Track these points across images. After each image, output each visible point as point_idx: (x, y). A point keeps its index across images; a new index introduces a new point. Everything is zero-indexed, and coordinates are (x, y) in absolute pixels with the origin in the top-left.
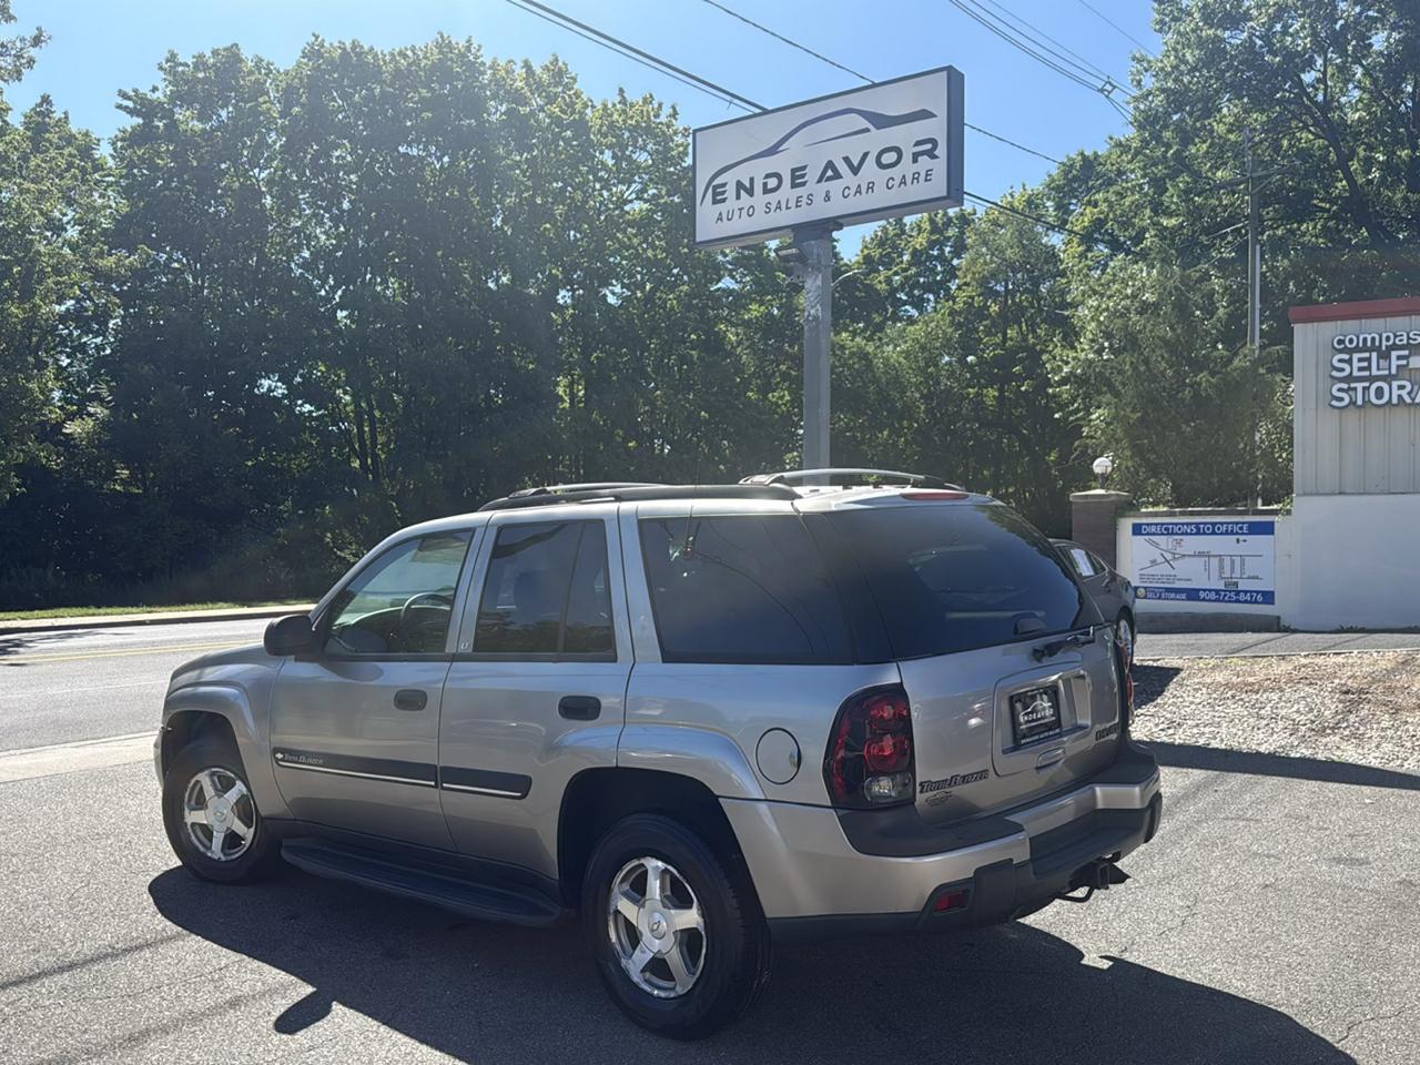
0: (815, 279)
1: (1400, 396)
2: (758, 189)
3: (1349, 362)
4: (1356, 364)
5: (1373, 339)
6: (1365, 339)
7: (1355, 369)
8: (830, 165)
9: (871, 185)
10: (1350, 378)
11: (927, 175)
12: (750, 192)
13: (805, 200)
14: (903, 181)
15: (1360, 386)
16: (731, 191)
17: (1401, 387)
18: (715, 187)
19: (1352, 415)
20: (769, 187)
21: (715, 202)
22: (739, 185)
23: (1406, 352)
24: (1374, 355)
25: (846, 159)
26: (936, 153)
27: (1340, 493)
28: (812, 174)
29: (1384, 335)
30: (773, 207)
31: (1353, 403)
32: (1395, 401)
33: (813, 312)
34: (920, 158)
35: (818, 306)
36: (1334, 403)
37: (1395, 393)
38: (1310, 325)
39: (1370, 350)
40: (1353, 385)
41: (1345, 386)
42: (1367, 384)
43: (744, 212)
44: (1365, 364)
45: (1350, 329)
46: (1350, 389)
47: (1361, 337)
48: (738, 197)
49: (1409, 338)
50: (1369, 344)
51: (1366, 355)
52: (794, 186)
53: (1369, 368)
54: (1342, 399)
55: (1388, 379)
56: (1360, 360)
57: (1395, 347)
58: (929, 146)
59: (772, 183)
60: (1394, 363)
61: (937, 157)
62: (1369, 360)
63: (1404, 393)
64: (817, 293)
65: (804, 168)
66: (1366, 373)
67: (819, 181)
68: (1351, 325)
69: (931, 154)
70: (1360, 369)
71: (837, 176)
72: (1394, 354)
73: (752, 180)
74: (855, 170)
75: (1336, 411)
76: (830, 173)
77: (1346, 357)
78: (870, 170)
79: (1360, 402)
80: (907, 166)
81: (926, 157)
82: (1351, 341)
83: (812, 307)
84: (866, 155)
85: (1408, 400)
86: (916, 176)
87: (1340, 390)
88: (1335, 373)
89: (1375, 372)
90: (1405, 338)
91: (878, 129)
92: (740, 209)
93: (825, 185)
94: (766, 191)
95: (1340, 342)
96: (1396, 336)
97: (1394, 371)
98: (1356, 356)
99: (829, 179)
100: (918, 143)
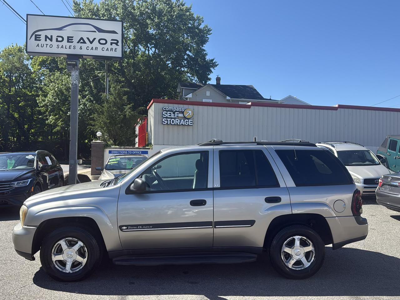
0: (75, 72)
1: (177, 123)
2: (54, 39)
3: (167, 113)
4: (168, 114)
5: (172, 109)
6: (170, 109)
7: (168, 116)
8: (82, 38)
9: (96, 48)
10: (167, 118)
11: (115, 50)
12: (51, 40)
13: (72, 47)
14: (107, 49)
15: (169, 119)
16: (43, 38)
17: (177, 121)
18: (36, 35)
19: (166, 126)
20: (58, 40)
21: (36, 40)
22: (46, 37)
23: (178, 113)
24: (172, 113)
25: (88, 39)
26: (118, 44)
27: (163, 145)
28: (76, 40)
29: (174, 108)
30: (60, 47)
31: (167, 124)
32: (176, 124)
33: (74, 82)
34: (113, 44)
35: (77, 81)
36: (163, 123)
37: (176, 122)
38: (157, 103)
39: (171, 111)
40: (167, 119)
41: (166, 119)
42: (170, 119)
43: (48, 46)
44: (170, 114)
46: (167, 120)
47: (169, 108)
48: (46, 40)
49: (179, 110)
50: (171, 110)
51: (170, 112)
52: (68, 42)
53: (171, 116)
54: (165, 122)
55: (175, 118)
56: (169, 113)
57: (176, 111)
58: (116, 42)
59: (60, 39)
60: (176, 115)
61: (118, 45)
62: (171, 113)
63: (178, 122)
64: (76, 77)
65: (73, 37)
66: (170, 117)
67: (78, 42)
68: (166, 105)
69: (117, 44)
70: (169, 116)
71: (84, 42)
72: (176, 113)
73: (52, 36)
74: (91, 43)
75: (163, 125)
76: (82, 41)
77: (166, 112)
78: (96, 43)
79: (169, 123)
80: (108, 45)
81: (115, 44)
82: (167, 109)
83: (74, 81)
84: (94, 39)
85: (179, 124)
86: (112, 49)
87: (165, 120)
88: (163, 116)
89: (172, 117)
90: (178, 109)
91: (99, 32)
92: (47, 45)
93: (80, 45)
94: (57, 41)
95: (165, 109)
96: (176, 109)
97: (176, 117)
98: (168, 112)
99: (81, 43)
100: (112, 40)
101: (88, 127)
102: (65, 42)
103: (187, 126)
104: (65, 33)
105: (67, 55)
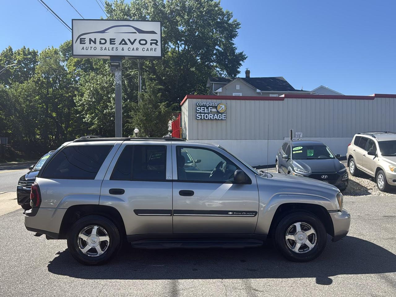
0: (118, 73)
1: (211, 118)
2: (98, 42)
3: (200, 109)
4: (202, 110)
5: (205, 104)
6: (204, 104)
7: (202, 111)
8: (123, 40)
9: (137, 49)
10: (200, 113)
11: (155, 50)
12: (95, 42)
13: (115, 49)
14: (148, 50)
15: (203, 115)
16: (87, 41)
17: (211, 116)
18: (81, 39)
19: (200, 121)
20: (102, 42)
21: (81, 43)
22: (90, 40)
23: (212, 108)
24: (205, 108)
25: (129, 40)
26: (157, 44)
27: (198, 139)
28: (118, 42)
29: (207, 103)
30: (103, 49)
31: (201, 119)
32: (210, 118)
33: (118, 82)
34: (153, 44)
35: (120, 81)
36: (197, 118)
37: (210, 117)
38: (191, 99)
39: (205, 107)
40: (201, 114)
41: (200, 114)
42: (204, 114)
43: (92, 48)
44: (204, 110)
45: (200, 101)
46: (200, 115)
47: (203, 103)
48: (90, 43)
49: (212, 105)
50: (204, 105)
51: (204, 108)
52: (111, 44)
53: (204, 111)
54: (199, 117)
55: (208, 113)
56: (203, 109)
57: (209, 106)
58: (155, 42)
59: (103, 41)
60: (209, 110)
61: (157, 45)
62: (204, 109)
63: (211, 117)
64: (119, 77)
65: (115, 39)
66: (204, 112)
67: (120, 44)
69: (156, 44)
70: (203, 111)
71: (126, 44)
72: (209, 108)
73: (95, 39)
74: (132, 43)
75: (197, 120)
76: (123, 42)
77: (200, 108)
79: (203, 118)
81: (154, 44)
82: (201, 104)
83: (118, 81)
84: (135, 40)
85: (212, 118)
86: (151, 49)
87: (199, 115)
88: (197, 111)
89: (206, 112)
90: (211, 104)
91: (139, 33)
92: (91, 47)
93: (122, 46)
94: (100, 43)
95: (199, 104)
96: (210, 104)
97: (209, 112)
98: (202, 108)
99: (123, 44)
100: (152, 40)
101: (126, 125)
102: (108, 45)
103: (220, 121)
104: (108, 36)
105: (111, 56)
